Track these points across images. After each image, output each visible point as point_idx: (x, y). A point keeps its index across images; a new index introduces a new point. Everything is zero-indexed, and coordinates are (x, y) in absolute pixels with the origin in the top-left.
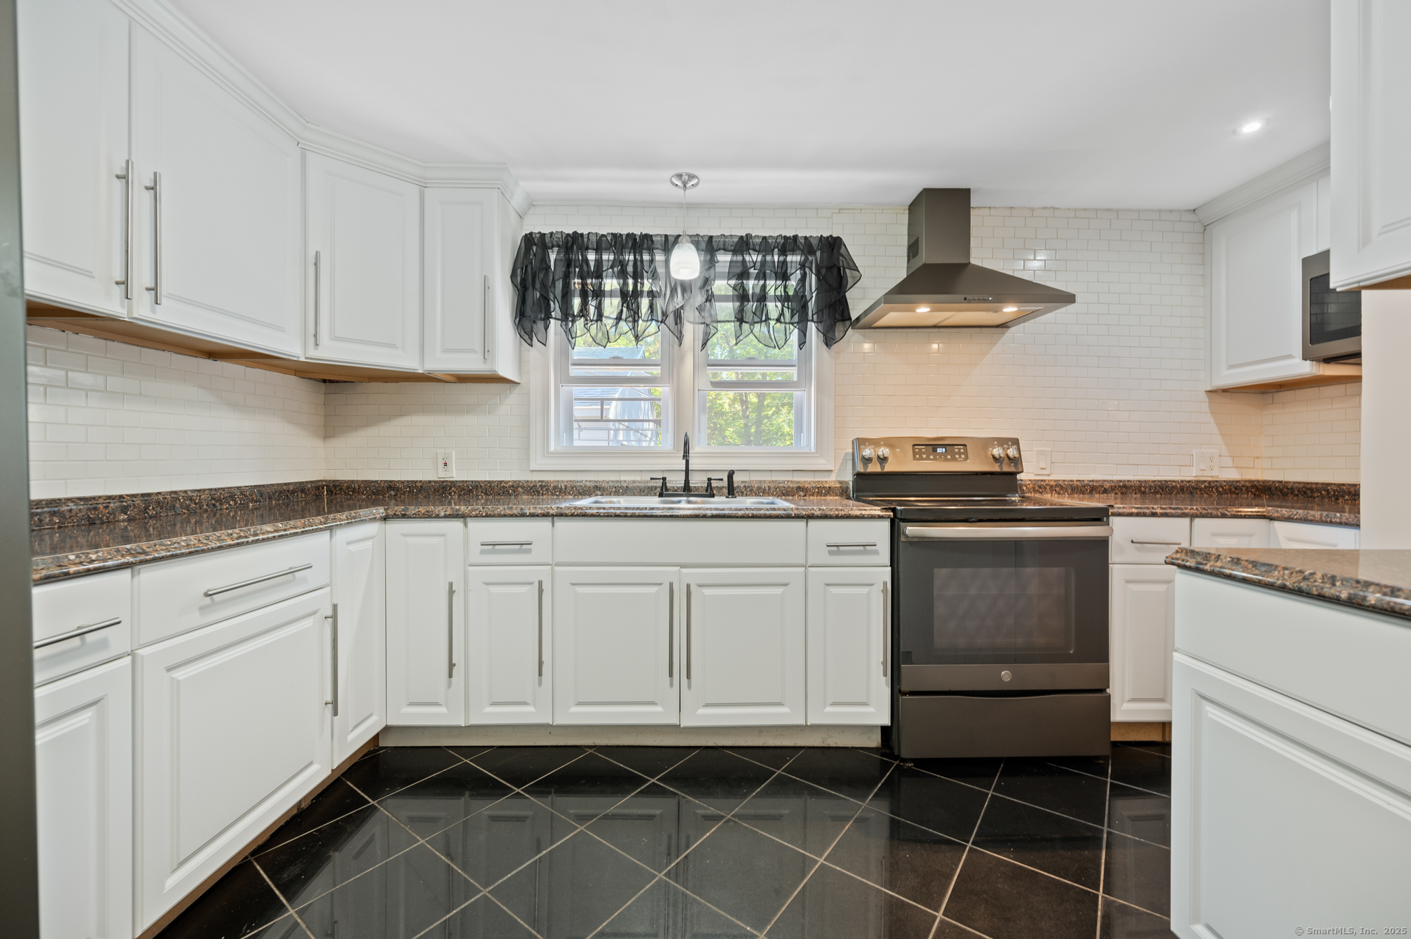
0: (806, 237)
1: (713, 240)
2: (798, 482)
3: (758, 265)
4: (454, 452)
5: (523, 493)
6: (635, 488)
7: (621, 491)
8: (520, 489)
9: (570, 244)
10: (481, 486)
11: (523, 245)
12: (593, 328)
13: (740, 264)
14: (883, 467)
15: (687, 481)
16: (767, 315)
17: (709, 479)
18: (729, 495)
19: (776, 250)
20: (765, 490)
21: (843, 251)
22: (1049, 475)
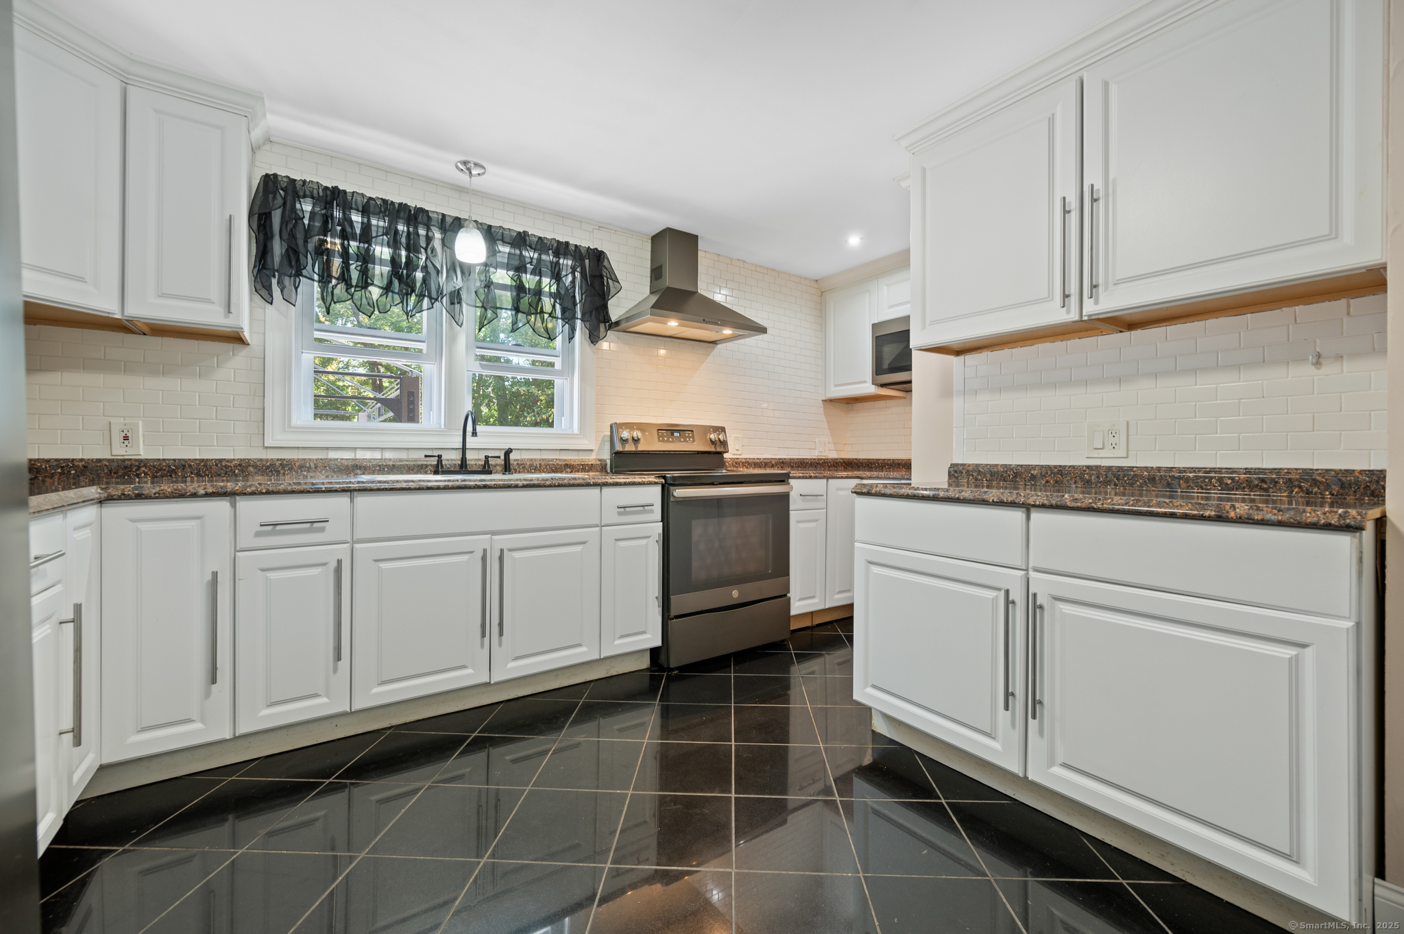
0: (576, 246)
1: (493, 230)
2: (565, 460)
3: (535, 261)
4: (140, 422)
5: (256, 473)
6: (403, 466)
7: (386, 469)
8: (251, 469)
9: (329, 199)
10: (190, 466)
11: (262, 186)
12: (357, 295)
13: (517, 258)
14: (636, 447)
15: (464, 459)
16: (542, 308)
17: (487, 457)
18: (506, 471)
19: (550, 252)
20: (536, 467)
21: (606, 263)
22: (741, 455)
